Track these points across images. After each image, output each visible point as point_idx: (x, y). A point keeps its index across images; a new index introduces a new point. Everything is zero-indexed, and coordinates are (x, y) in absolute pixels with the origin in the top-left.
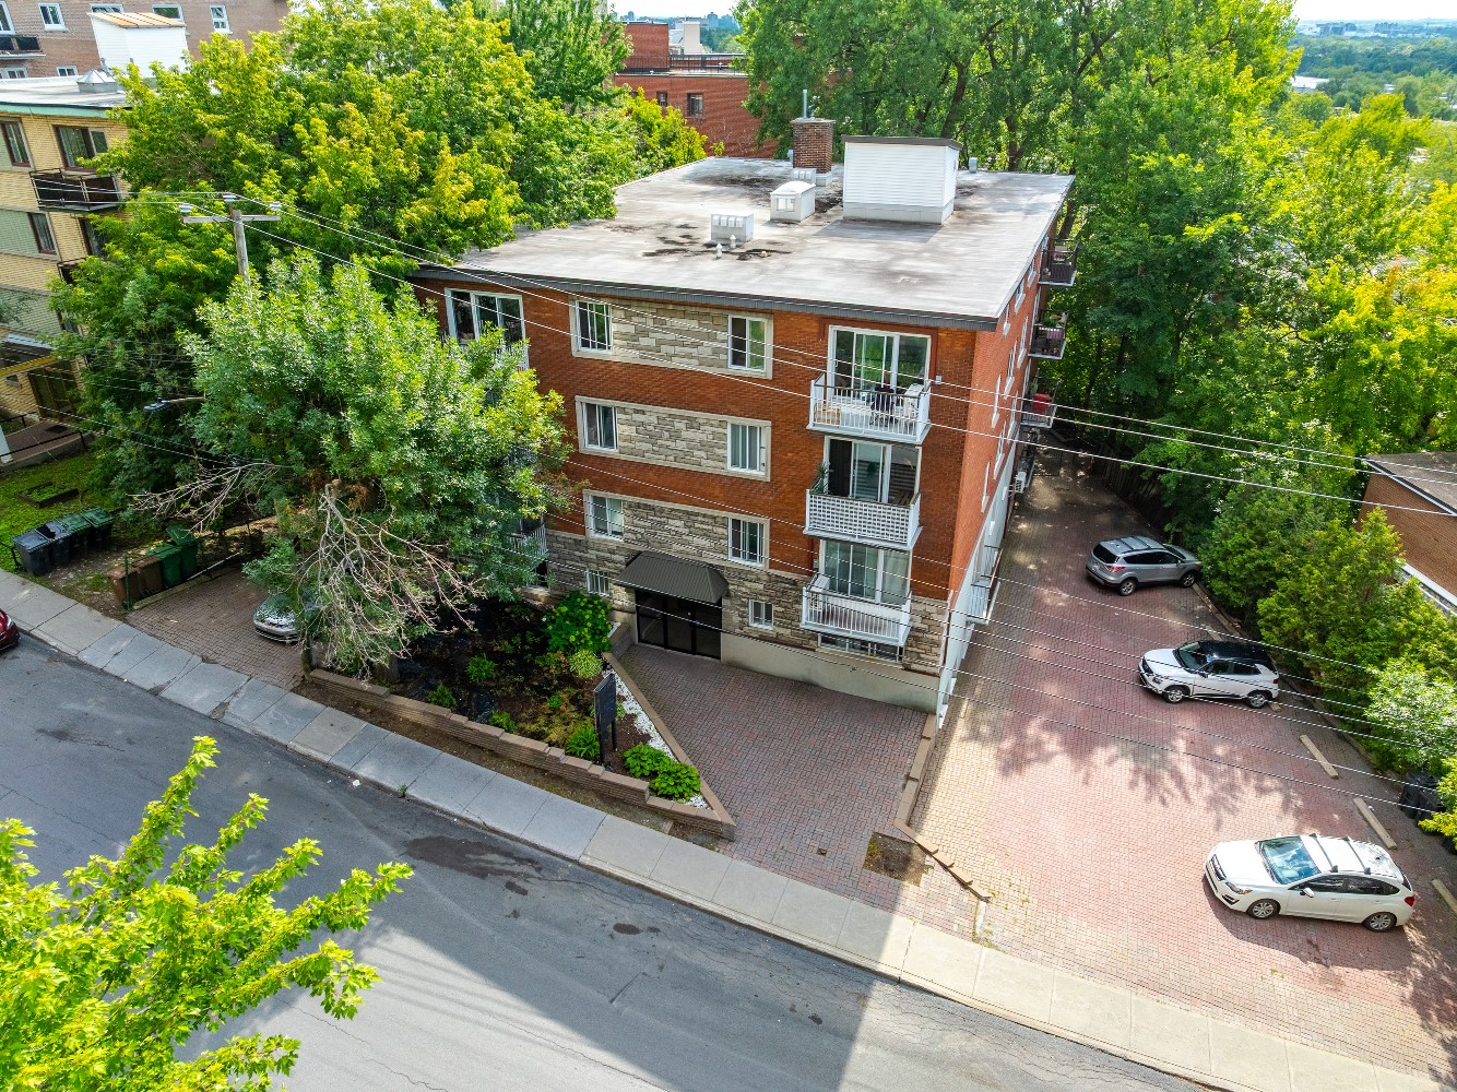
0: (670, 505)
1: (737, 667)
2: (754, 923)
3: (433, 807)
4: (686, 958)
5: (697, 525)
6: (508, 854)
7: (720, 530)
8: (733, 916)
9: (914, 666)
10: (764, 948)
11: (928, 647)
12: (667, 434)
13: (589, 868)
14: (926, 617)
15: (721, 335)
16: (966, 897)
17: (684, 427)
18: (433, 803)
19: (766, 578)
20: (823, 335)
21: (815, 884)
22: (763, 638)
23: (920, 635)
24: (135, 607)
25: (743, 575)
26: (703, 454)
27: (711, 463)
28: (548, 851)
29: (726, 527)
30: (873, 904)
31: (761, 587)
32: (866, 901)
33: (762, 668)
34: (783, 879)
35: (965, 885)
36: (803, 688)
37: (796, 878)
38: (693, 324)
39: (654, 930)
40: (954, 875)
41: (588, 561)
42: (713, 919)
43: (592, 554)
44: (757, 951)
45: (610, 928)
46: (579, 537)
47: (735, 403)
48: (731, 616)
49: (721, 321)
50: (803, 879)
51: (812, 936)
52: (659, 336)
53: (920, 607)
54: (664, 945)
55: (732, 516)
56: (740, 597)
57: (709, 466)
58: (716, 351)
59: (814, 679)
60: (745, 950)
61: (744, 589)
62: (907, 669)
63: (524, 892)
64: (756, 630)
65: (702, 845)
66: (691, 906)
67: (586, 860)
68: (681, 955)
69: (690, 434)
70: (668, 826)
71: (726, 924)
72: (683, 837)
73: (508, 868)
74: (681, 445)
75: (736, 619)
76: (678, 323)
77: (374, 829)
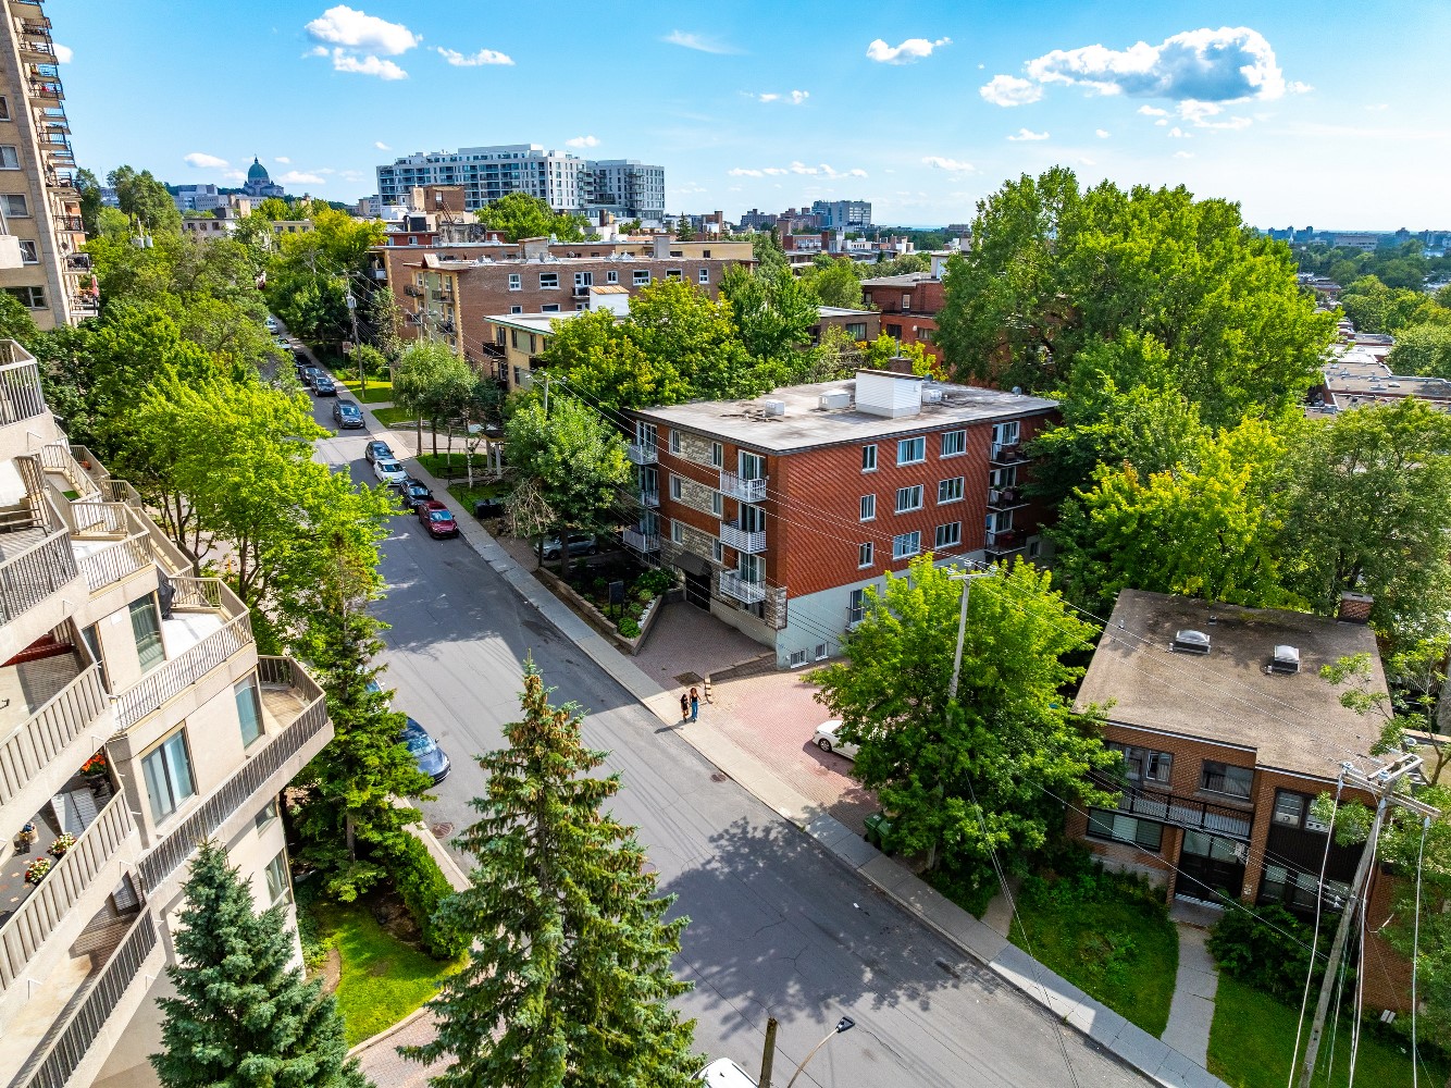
0: (696, 529)
5: (703, 540)
6: (554, 633)
7: (710, 544)
11: (774, 613)
12: (694, 494)
14: (771, 596)
15: (710, 450)
17: (699, 491)
18: (544, 614)
19: (722, 569)
20: (737, 454)
22: (723, 602)
23: (768, 606)
25: (717, 567)
26: (705, 505)
27: (707, 510)
28: (567, 637)
30: (662, 686)
33: (722, 618)
34: (638, 669)
38: (702, 444)
39: (578, 665)
41: (671, 554)
42: (601, 670)
43: (673, 551)
45: (564, 660)
46: (669, 541)
47: (713, 482)
49: (710, 444)
51: (629, 685)
52: (693, 448)
53: (770, 591)
55: (714, 537)
58: (708, 457)
59: (738, 626)
61: (716, 574)
62: (767, 624)
65: (622, 653)
66: (598, 664)
67: (576, 643)
69: (701, 495)
70: (616, 644)
72: (619, 649)
73: (550, 636)
76: (698, 443)
77: (519, 614)
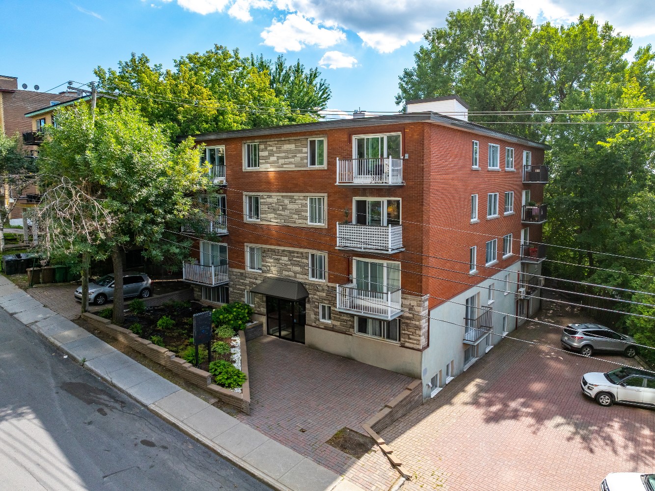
0: (282, 248)
1: (313, 348)
2: (231, 457)
3: (92, 371)
4: (172, 465)
5: (294, 259)
6: (113, 397)
7: (305, 261)
8: (219, 450)
9: (407, 344)
10: (229, 472)
11: (413, 331)
12: (281, 207)
13: (152, 411)
14: (411, 308)
15: (305, 150)
16: (393, 473)
17: (288, 202)
18: (94, 369)
19: (326, 288)
20: (350, 141)
21: (286, 445)
22: (327, 328)
23: (409, 321)
24: (34, 286)
25: (316, 288)
26: (296, 216)
27: (300, 221)
28: (135, 400)
29: (307, 258)
30: (319, 463)
31: (324, 294)
32: (315, 460)
33: (325, 348)
34: (266, 438)
35: (394, 466)
36: (346, 360)
37: (275, 439)
38: (292, 147)
39: (165, 448)
40: (389, 459)
41: (245, 285)
42: (207, 450)
43: (247, 281)
44: (223, 473)
45: (139, 441)
46: (242, 271)
47: (311, 186)
48: (310, 316)
49: (305, 142)
50: (280, 441)
51: (266, 471)
52: (278, 155)
53: (407, 302)
54: (164, 455)
55: (311, 251)
56: (314, 302)
57: (299, 223)
58: (302, 159)
59: (353, 355)
60: (214, 470)
61: (316, 297)
62: (403, 346)
63: (105, 414)
64: (323, 323)
65: (228, 413)
66: (198, 440)
67: (152, 407)
68: (170, 464)
69: (290, 206)
70: (213, 401)
71: (213, 454)
72: (220, 408)
73: (107, 403)
74: (287, 212)
75: (313, 316)
76: (286, 147)
77: (55, 375)
